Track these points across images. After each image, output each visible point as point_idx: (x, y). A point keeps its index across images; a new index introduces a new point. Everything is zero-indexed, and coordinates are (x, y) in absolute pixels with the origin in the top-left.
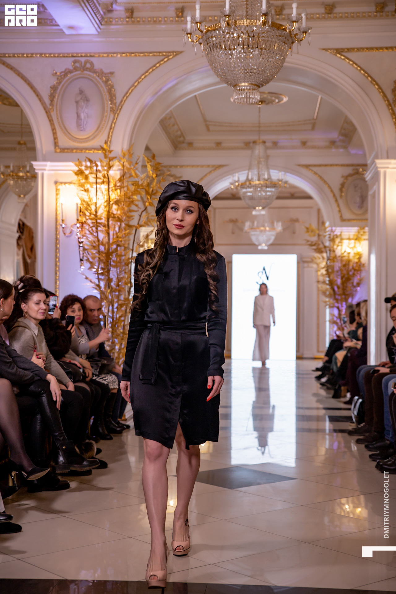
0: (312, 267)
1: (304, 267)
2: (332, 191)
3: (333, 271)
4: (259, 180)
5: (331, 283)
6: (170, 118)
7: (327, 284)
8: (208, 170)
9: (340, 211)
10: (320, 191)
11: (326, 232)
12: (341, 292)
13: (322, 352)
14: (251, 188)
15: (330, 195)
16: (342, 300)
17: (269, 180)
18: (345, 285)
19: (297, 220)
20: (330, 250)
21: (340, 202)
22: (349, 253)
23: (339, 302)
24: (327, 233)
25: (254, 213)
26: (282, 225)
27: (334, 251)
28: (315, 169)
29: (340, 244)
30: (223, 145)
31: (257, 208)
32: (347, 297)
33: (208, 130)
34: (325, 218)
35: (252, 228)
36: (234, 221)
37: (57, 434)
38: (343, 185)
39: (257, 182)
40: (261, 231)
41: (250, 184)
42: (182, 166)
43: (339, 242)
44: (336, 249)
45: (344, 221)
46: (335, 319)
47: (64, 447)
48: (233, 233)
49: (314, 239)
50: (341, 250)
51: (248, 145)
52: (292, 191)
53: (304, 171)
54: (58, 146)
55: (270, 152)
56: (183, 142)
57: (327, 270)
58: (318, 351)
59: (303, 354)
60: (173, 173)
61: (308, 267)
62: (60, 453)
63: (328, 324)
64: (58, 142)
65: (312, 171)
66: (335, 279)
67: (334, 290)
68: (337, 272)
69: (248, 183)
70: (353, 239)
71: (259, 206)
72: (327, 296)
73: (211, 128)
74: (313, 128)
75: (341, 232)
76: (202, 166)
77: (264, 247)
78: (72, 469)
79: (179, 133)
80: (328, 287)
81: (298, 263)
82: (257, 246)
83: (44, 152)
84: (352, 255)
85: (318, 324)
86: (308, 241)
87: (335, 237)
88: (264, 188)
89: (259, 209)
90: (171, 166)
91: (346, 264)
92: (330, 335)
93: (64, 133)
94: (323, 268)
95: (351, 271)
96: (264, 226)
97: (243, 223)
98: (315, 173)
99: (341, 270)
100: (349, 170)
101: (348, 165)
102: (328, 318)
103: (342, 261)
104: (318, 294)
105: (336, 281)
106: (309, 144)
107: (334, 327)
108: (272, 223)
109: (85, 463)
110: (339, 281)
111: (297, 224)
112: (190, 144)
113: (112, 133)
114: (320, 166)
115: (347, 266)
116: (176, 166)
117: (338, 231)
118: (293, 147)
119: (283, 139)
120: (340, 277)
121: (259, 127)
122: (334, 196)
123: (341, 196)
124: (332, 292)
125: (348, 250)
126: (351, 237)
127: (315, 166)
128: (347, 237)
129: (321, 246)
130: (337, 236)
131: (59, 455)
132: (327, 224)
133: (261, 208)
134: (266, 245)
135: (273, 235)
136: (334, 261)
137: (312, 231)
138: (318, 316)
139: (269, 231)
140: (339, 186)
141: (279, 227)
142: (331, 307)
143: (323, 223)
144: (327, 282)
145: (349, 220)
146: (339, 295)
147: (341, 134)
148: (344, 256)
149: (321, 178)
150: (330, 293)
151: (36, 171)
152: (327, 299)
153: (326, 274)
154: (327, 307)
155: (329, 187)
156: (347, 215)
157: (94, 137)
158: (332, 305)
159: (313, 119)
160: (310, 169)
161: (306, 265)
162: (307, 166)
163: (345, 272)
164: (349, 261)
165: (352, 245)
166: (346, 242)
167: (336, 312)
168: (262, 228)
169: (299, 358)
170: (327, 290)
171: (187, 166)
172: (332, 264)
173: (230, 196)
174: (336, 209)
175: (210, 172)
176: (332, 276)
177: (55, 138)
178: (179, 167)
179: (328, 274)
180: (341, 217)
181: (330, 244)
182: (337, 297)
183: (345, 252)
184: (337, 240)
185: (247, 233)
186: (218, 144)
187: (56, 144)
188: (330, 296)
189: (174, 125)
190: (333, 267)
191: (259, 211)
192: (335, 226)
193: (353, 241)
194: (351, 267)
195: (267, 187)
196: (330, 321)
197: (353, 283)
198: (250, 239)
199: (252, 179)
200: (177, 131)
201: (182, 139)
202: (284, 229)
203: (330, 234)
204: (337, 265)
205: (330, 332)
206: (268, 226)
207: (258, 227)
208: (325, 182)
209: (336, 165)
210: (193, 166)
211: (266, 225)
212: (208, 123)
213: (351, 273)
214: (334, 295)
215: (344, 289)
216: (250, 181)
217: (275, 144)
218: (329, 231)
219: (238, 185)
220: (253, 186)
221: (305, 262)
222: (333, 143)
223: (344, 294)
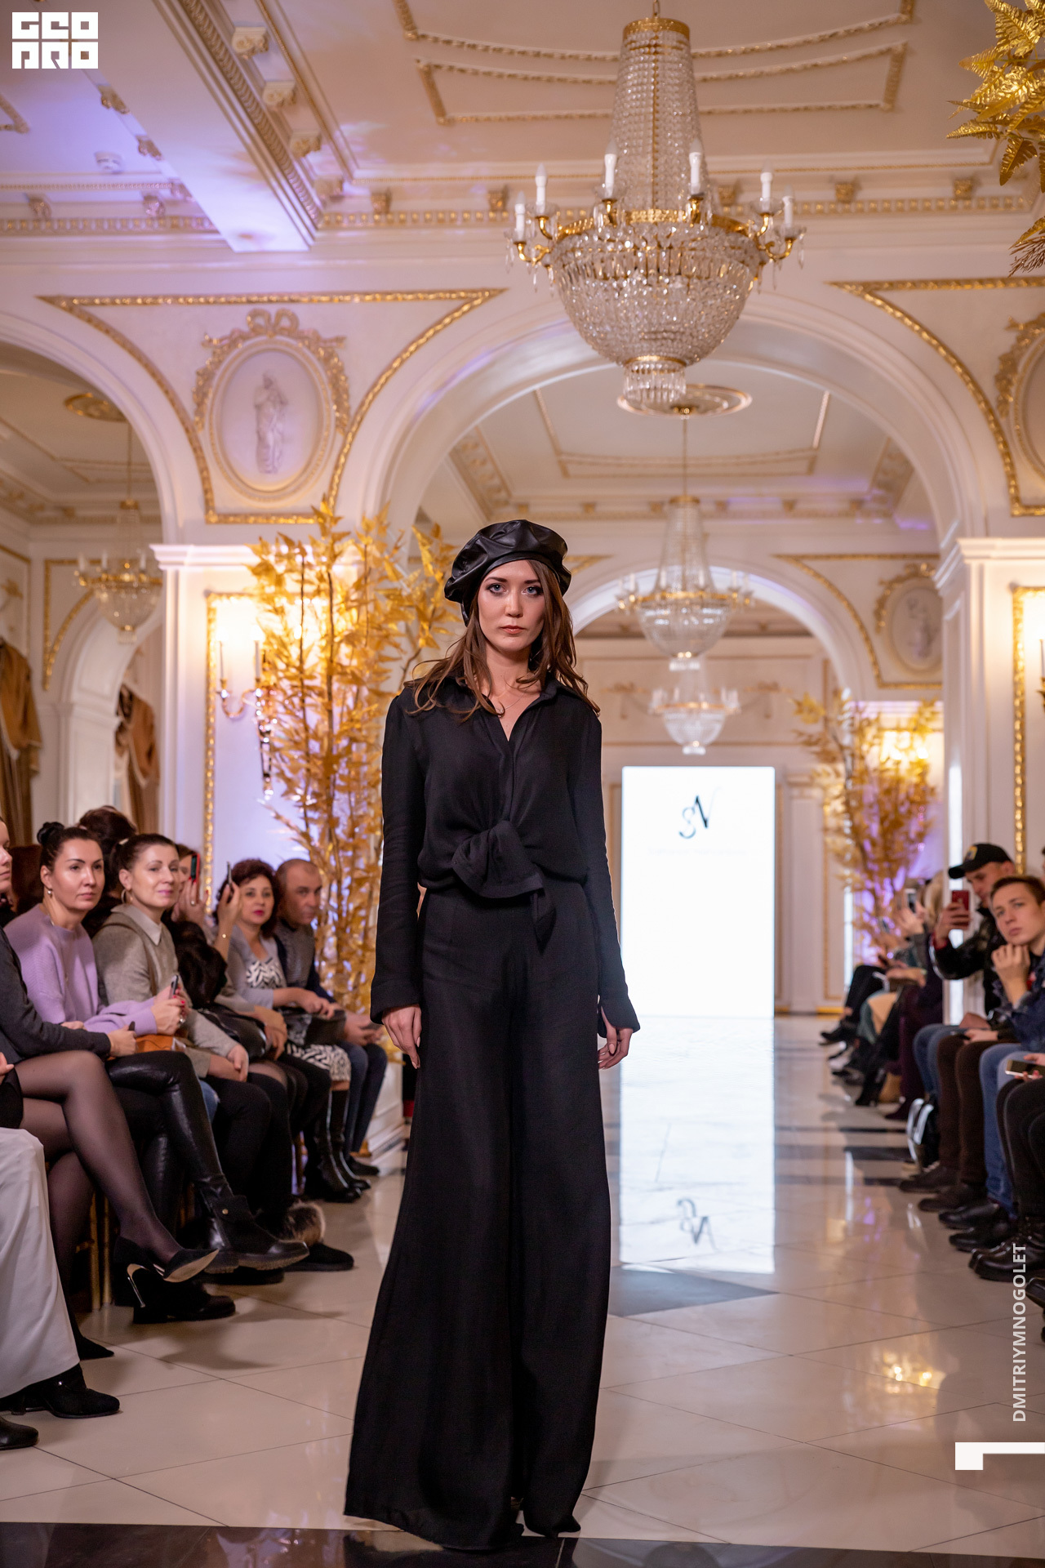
0: (810, 797)
1: (791, 798)
2: (856, 616)
3: (861, 806)
4: (684, 589)
5: (856, 833)
6: (476, 445)
7: (846, 836)
9: (875, 663)
10: (828, 615)
11: (842, 713)
12: (879, 854)
13: (836, 998)
14: (665, 607)
15: (855, 626)
16: (881, 874)
17: (708, 590)
18: (889, 837)
19: (774, 687)
20: (853, 755)
21: (877, 642)
22: (898, 763)
23: (876, 878)
24: (847, 715)
25: (673, 667)
26: (740, 698)
27: (862, 758)
28: (816, 565)
29: (876, 741)
30: (600, 509)
31: (681, 655)
32: (894, 866)
33: (565, 473)
34: (842, 680)
35: (668, 705)
36: (625, 689)
37: (207, 1180)
38: (881, 603)
39: (680, 595)
40: (691, 711)
41: (664, 598)
43: (875, 737)
44: (868, 752)
45: (885, 687)
46: (866, 918)
47: (225, 1212)
48: (624, 717)
49: (816, 729)
50: (879, 756)
51: (658, 509)
52: (763, 617)
53: (792, 570)
54: (213, 509)
55: (710, 525)
56: (506, 503)
57: (847, 803)
58: (827, 997)
59: (790, 1004)
61: (802, 796)
62: (215, 1226)
63: (849, 930)
64: (212, 500)
65: (809, 568)
66: (866, 823)
67: (862, 849)
68: (871, 806)
69: (658, 597)
70: (906, 729)
71: (684, 651)
72: (846, 865)
73: (572, 469)
74: (811, 469)
75: (879, 713)
77: (696, 748)
78: (242, 1263)
79: (496, 481)
80: (849, 842)
81: (778, 787)
82: (679, 746)
83: (181, 524)
84: (904, 766)
85: (826, 933)
86: (801, 734)
87: (865, 723)
88: (697, 608)
89: (685, 657)
91: (891, 788)
92: (854, 955)
93: (228, 479)
94: (837, 797)
95: (902, 804)
96: (696, 700)
97: (648, 693)
98: (817, 575)
99: (879, 802)
100: (896, 568)
101: (893, 556)
102: (849, 915)
103: (881, 780)
104: (825, 861)
105: (868, 827)
106: (801, 506)
107: (863, 937)
108: (717, 693)
109: (274, 1250)
110: (875, 829)
111: (774, 697)
113: (340, 477)
114: (828, 557)
115: (893, 794)
117: (871, 709)
118: (765, 515)
119: (740, 495)
120: (876, 819)
121: (685, 466)
122: (862, 627)
123: (878, 629)
124: (858, 854)
125: (897, 756)
126: (904, 724)
127: (817, 557)
128: (893, 724)
129: (832, 746)
130: (870, 723)
131: (212, 1230)
132: (846, 694)
133: (689, 655)
134: (701, 745)
135: (718, 721)
136: (862, 782)
137: (811, 710)
139: (707, 711)
140: (874, 606)
141: (732, 702)
142: (857, 890)
143: (837, 693)
144: (848, 831)
145: (897, 685)
146: (876, 861)
147: (877, 484)
148: (887, 770)
149: (830, 585)
150: (853, 858)
151: (162, 567)
152: (847, 872)
153: (845, 812)
154: (848, 889)
155: (850, 606)
156: (893, 673)
157: (296, 487)
158: (858, 886)
159: (811, 448)
160: (805, 566)
161: (796, 792)
162: (798, 559)
163: (889, 807)
164: (898, 781)
165: (905, 743)
166: (890, 737)
167: (868, 902)
168: (692, 705)
169: (781, 1012)
170: (846, 849)
172: (858, 788)
173: (616, 629)
174: (867, 659)
176: (858, 817)
177: (207, 491)
179: (849, 811)
180: (879, 676)
181: (853, 741)
182: (871, 866)
183: (888, 758)
184: (870, 733)
185: (657, 716)
186: (589, 506)
187: (208, 504)
188: (854, 864)
189: (484, 463)
190: (859, 796)
191: (686, 661)
192: (864, 699)
193: (906, 735)
194: (902, 796)
195: (704, 605)
196: (854, 924)
197: (907, 833)
198: (664, 731)
199: (669, 586)
200: (492, 477)
201: (503, 495)
202: (745, 708)
203: (852, 718)
204: (871, 791)
205: (854, 949)
206: (706, 700)
207: (682, 703)
208: (840, 594)
209: (866, 556)
211: (702, 696)
212: (564, 458)
213: (903, 810)
214: (863, 861)
215: (887, 848)
216: (664, 591)
217: (722, 507)
218: (849, 710)
219: (636, 601)
220: (671, 604)
221: (793, 785)
222: (857, 504)
223: (887, 858)
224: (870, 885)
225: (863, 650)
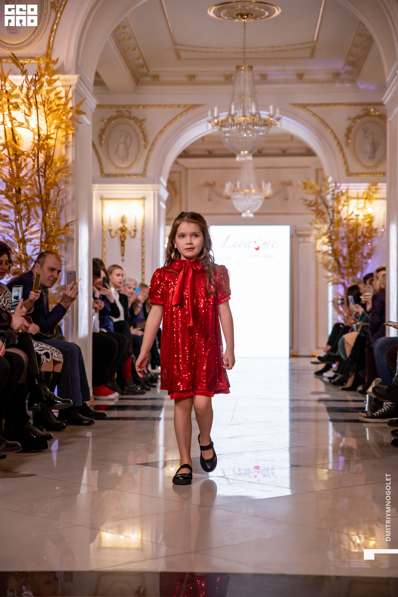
0: (309, 242)
1: (299, 243)
2: (335, 137)
3: (337, 238)
4: (244, 116)
5: (335, 253)
6: (130, 38)
7: (330, 255)
8: (180, 110)
9: (346, 163)
10: (321, 137)
11: (327, 189)
12: (347, 263)
13: (321, 348)
14: (234, 125)
15: (334, 143)
16: (348, 275)
17: (257, 116)
18: (353, 255)
19: (290, 184)
20: (333, 211)
21: (347, 151)
22: (357, 216)
23: (346, 278)
24: (331, 190)
25: (238, 159)
26: (272, 187)
27: (339, 212)
28: (314, 109)
29: (346, 204)
30: (198, 78)
31: (242, 152)
32: (355, 271)
33: (179, 57)
34: (327, 171)
35: (234, 191)
36: (211, 185)
38: (349, 130)
39: (242, 119)
40: (246, 194)
41: (233, 120)
42: (145, 106)
43: (345, 201)
44: (342, 210)
45: (351, 175)
48: (210, 200)
49: (314, 198)
50: (347, 212)
51: (229, 79)
52: (284, 146)
53: (300, 112)
55: (258, 87)
56: (147, 75)
57: (330, 238)
58: (317, 348)
59: (298, 352)
60: (133, 115)
61: (304, 242)
65: (310, 111)
66: (340, 248)
67: (338, 262)
68: (343, 238)
69: (230, 120)
70: (362, 198)
71: (244, 150)
72: (329, 271)
73: (183, 55)
74: (312, 55)
75: (347, 190)
76: (171, 106)
77: (249, 214)
79: (141, 61)
80: (331, 258)
81: (292, 237)
82: (240, 214)
84: (361, 217)
85: (317, 314)
87: (340, 194)
88: (250, 127)
89: (244, 153)
90: (130, 106)
91: (354, 229)
92: (334, 318)
94: (325, 234)
95: (360, 237)
96: (248, 188)
97: (223, 187)
98: (315, 115)
99: (348, 237)
100: (358, 111)
101: (355, 104)
102: (330, 297)
103: (348, 225)
104: (317, 268)
105: (341, 250)
106: (306, 77)
108: (260, 186)
110: (345, 251)
111: (289, 188)
112: (156, 77)
113: (54, 37)
114: (321, 105)
115: (355, 232)
116: (138, 106)
117: (343, 187)
118: (286, 82)
119: (273, 70)
120: (346, 245)
121: (244, 53)
122: (339, 143)
123: (347, 144)
124: (336, 265)
125: (357, 212)
126: (360, 195)
127: (315, 105)
128: (355, 196)
129: (322, 207)
130: (342, 194)
132: (330, 179)
133: (246, 152)
134: (251, 212)
135: (261, 199)
136: (338, 225)
137: (311, 188)
138: (317, 304)
139: (255, 194)
140: (345, 132)
141: (268, 190)
142: (335, 283)
143: (325, 179)
144: (330, 252)
145: (357, 174)
146: (346, 268)
147: (348, 63)
148: (351, 219)
149: (322, 120)
150: (333, 267)
152: (330, 274)
153: (329, 242)
154: (330, 283)
155: (332, 132)
156: (355, 167)
157: (29, 42)
158: (336, 281)
159: (313, 41)
160: (308, 110)
161: (301, 239)
162: (304, 106)
163: (352, 239)
164: (357, 225)
165: (361, 205)
166: (353, 202)
167: (341, 290)
168: (247, 191)
170: (330, 261)
171: (152, 106)
172: (336, 229)
173: (205, 153)
174: (341, 161)
175: (182, 113)
176: (335, 246)
178: (141, 107)
179: (331, 241)
180: (347, 170)
181: (333, 204)
182: (342, 271)
183: (352, 213)
184: (343, 199)
185: (229, 198)
186: (192, 77)
188: (333, 270)
189: (134, 49)
190: (337, 234)
191: (245, 156)
192: (339, 182)
193: (362, 201)
194: (359, 233)
195: (254, 124)
197: (362, 254)
198: (233, 207)
199: (236, 114)
200: (139, 58)
201: (144, 70)
202: (275, 194)
203: (333, 191)
204: (342, 231)
205: (333, 316)
206: (254, 188)
207: (242, 190)
208: (327, 126)
209: (341, 104)
210: (159, 106)
211: (252, 186)
212: (178, 47)
213: (360, 240)
214: (338, 268)
215: (351, 261)
216: (233, 116)
217: (264, 77)
218: (332, 187)
219: (218, 122)
220: (237, 124)
221: (299, 236)
222: (337, 75)
223: (351, 267)
224: (342, 281)
225: (339, 156)
